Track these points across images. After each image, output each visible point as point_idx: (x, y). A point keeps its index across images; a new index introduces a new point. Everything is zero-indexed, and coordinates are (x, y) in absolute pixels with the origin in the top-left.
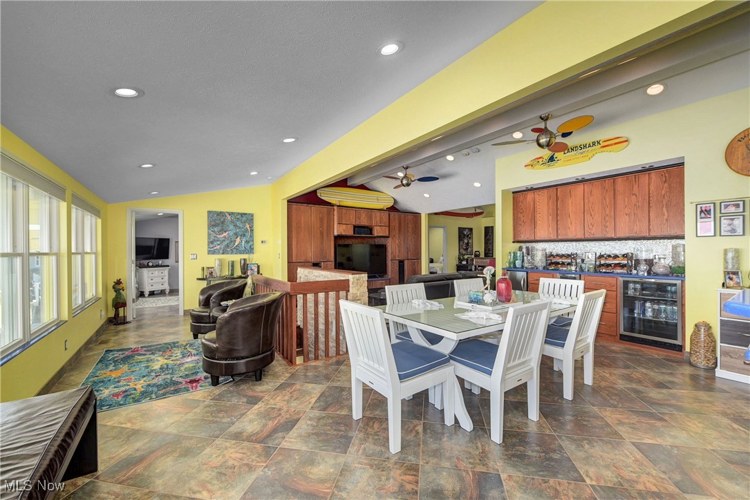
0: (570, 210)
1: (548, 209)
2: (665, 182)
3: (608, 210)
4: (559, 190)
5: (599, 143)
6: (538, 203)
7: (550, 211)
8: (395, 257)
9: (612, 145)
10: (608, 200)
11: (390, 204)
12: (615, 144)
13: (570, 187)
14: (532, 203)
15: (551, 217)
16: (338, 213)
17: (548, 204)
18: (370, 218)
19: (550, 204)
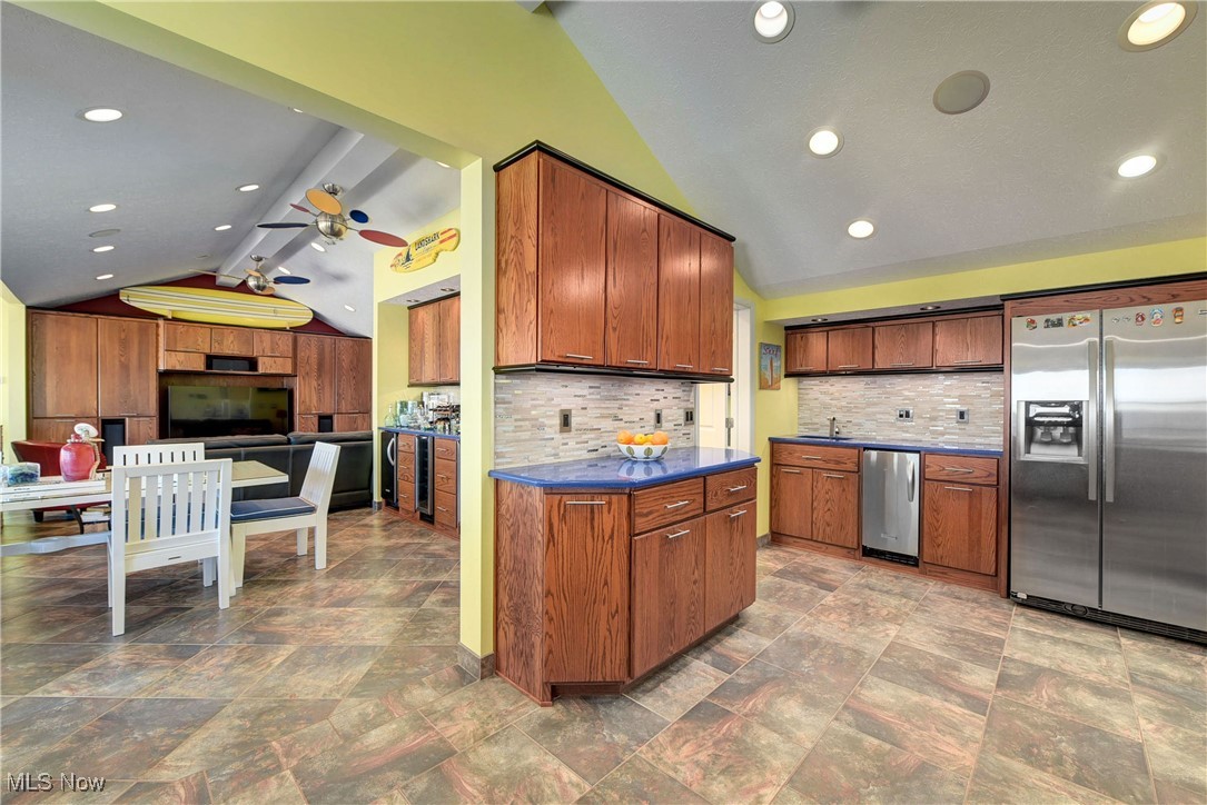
0: (449, 337)
1: (433, 334)
4: (441, 306)
5: (438, 236)
6: (426, 327)
7: (434, 339)
8: (309, 409)
9: (446, 240)
11: (306, 319)
12: (449, 238)
13: (448, 301)
15: (434, 348)
16: (167, 332)
17: (433, 327)
18: (249, 342)
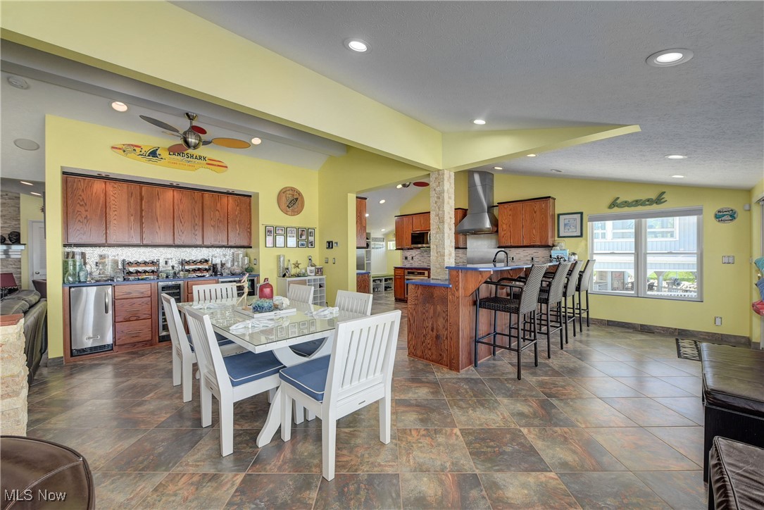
0: (158, 213)
1: (129, 208)
2: (238, 205)
3: (197, 219)
4: (143, 189)
5: (204, 159)
6: (112, 198)
7: (132, 211)
9: (215, 165)
10: (197, 211)
12: (218, 166)
13: (158, 189)
14: (102, 195)
15: (132, 218)
17: (128, 202)
19: (132, 202)
